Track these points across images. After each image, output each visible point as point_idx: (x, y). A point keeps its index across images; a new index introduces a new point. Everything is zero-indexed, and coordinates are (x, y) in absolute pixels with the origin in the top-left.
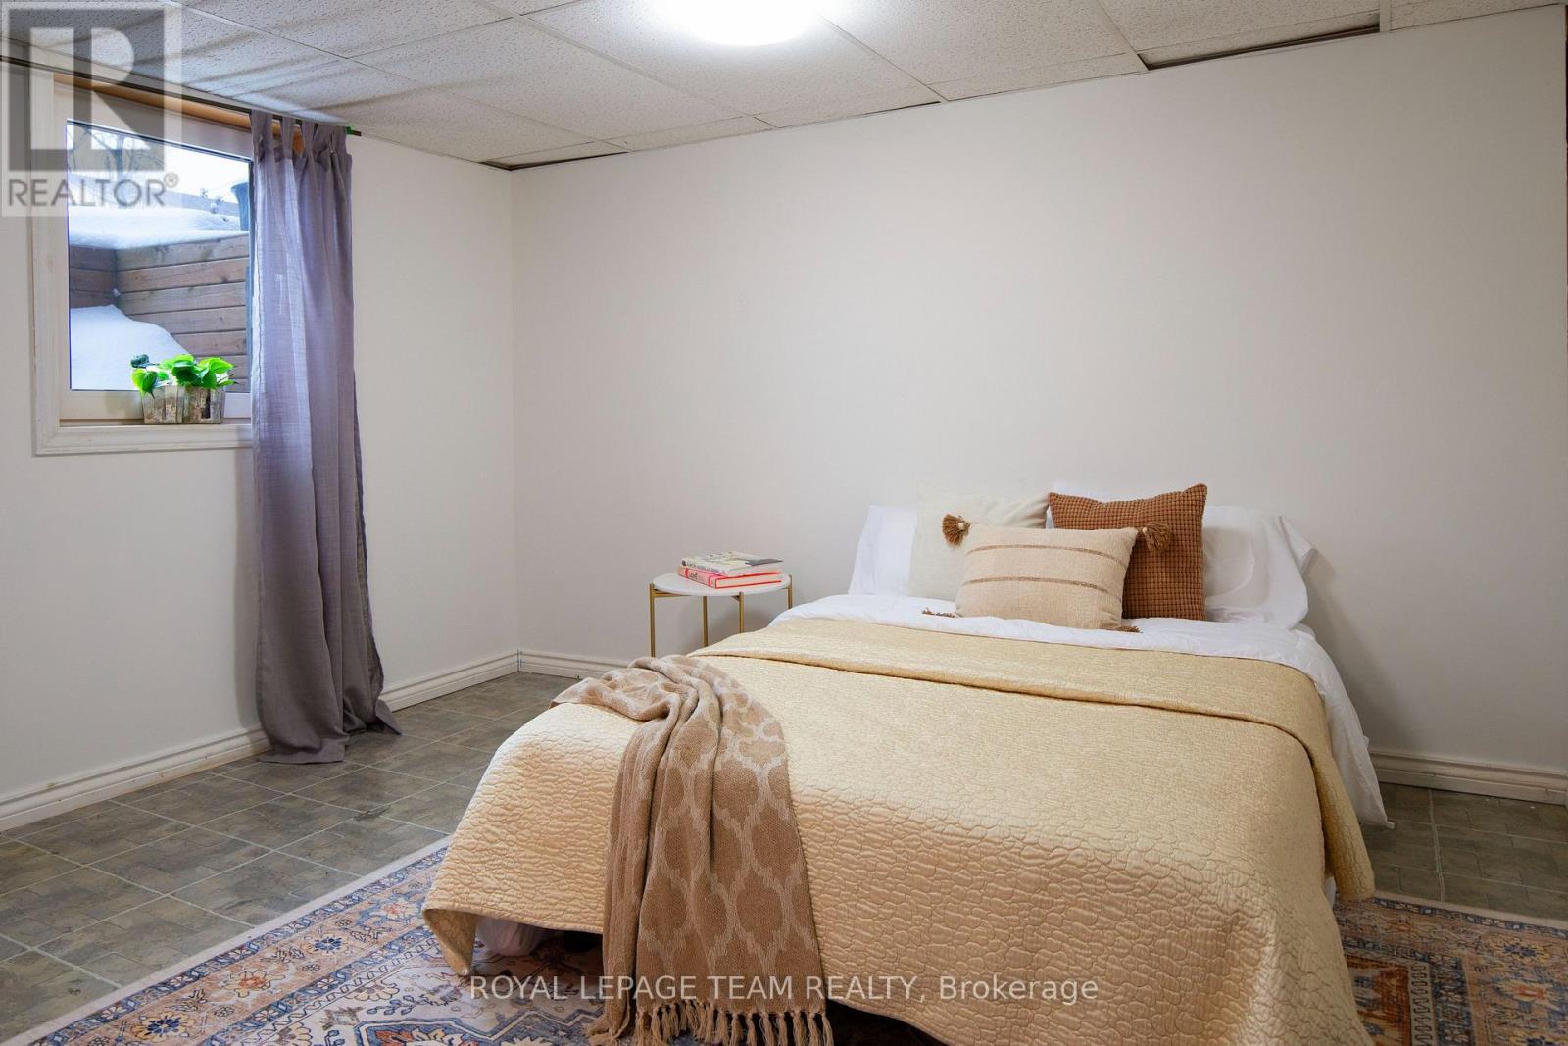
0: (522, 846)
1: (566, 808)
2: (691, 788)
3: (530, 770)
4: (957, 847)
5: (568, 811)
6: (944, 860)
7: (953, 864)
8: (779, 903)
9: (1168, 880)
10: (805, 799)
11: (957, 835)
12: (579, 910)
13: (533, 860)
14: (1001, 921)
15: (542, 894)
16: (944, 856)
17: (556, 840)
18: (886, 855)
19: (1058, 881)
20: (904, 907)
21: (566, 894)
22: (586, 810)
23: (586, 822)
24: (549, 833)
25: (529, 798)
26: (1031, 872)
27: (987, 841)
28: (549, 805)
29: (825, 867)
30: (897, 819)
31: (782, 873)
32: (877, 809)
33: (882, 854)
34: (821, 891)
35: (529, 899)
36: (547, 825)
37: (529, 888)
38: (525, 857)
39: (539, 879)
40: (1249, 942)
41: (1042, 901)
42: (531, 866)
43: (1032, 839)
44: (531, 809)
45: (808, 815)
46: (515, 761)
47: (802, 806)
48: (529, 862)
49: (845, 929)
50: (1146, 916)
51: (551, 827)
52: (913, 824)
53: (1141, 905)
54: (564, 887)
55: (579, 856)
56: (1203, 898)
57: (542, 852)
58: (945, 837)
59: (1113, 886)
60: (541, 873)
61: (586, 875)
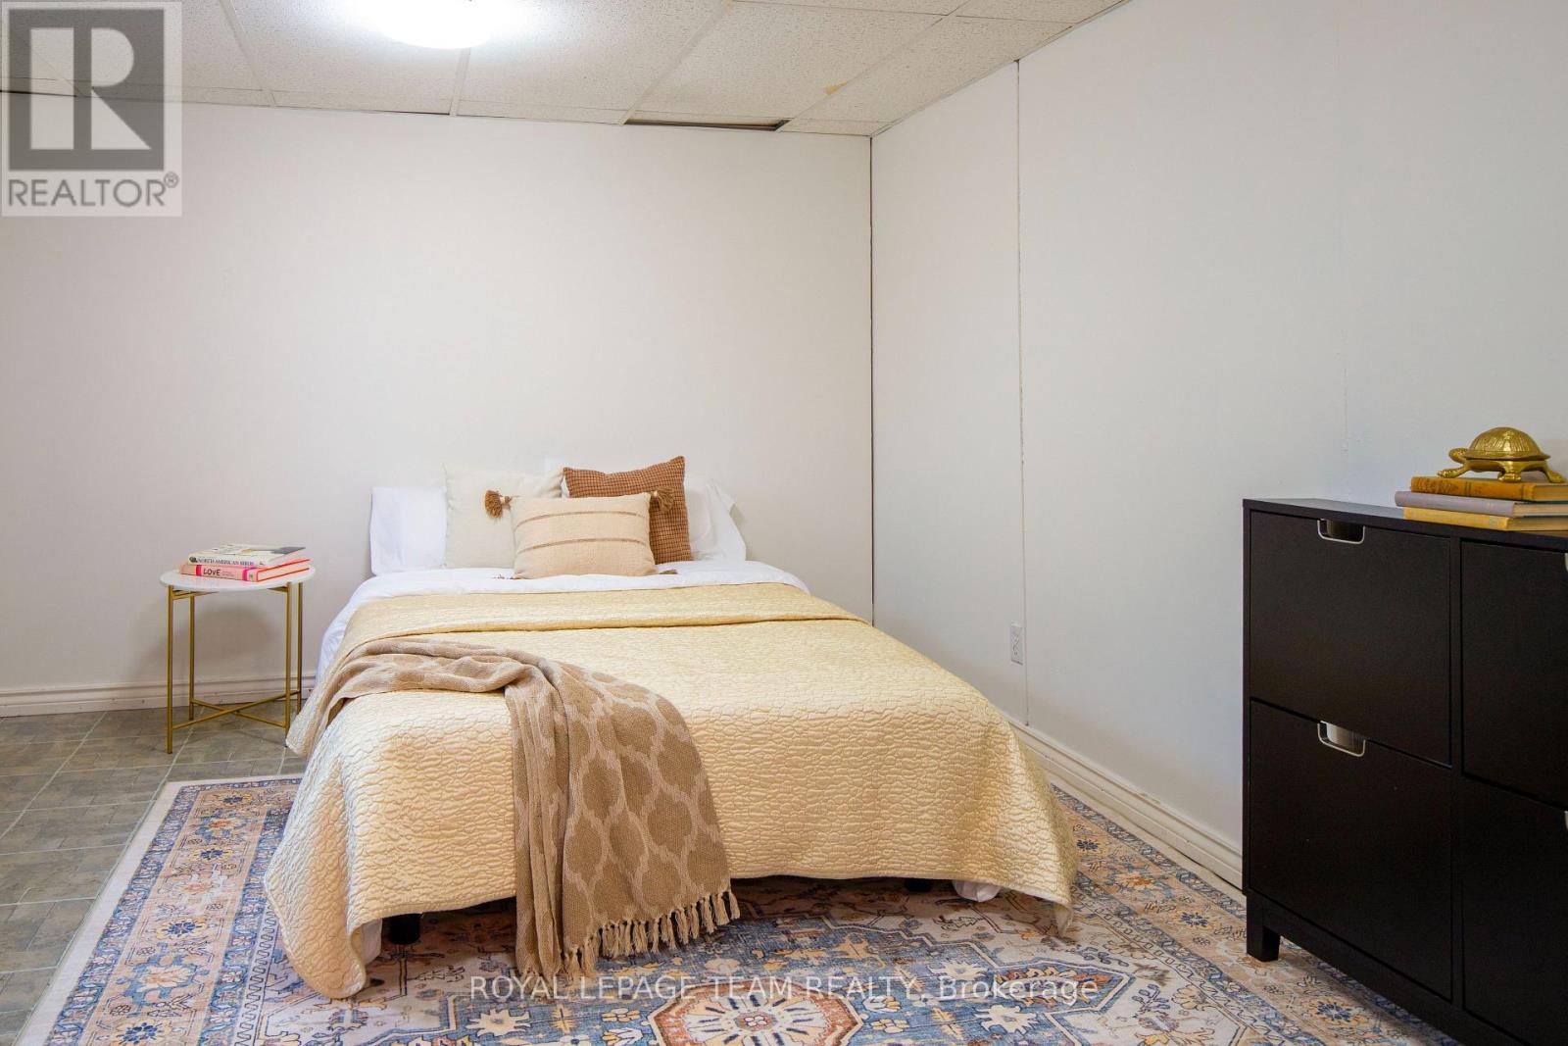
0: (419, 837)
1: (457, 787)
2: (596, 735)
3: (404, 761)
4: (821, 727)
5: (461, 790)
6: (812, 740)
7: (820, 741)
8: (688, 812)
9: (951, 714)
10: (695, 721)
11: (819, 719)
12: (486, 881)
13: (430, 848)
14: (857, 773)
15: (448, 877)
16: (812, 736)
17: (454, 820)
18: (769, 748)
19: (890, 733)
20: (786, 784)
21: (470, 870)
22: (481, 783)
23: (483, 795)
24: (444, 816)
25: (413, 789)
26: (873, 731)
27: (840, 717)
28: (436, 789)
29: (721, 771)
30: (771, 718)
31: (688, 787)
32: (755, 714)
33: (766, 748)
34: (719, 792)
35: (439, 885)
36: (440, 809)
37: (435, 876)
38: (423, 847)
39: (442, 865)
40: (999, 740)
41: (882, 750)
42: (431, 854)
43: (869, 709)
44: (417, 798)
45: (702, 732)
46: (387, 755)
47: (696, 727)
48: (428, 851)
49: (741, 816)
50: (943, 741)
51: (445, 810)
52: (785, 719)
53: (940, 735)
54: (467, 865)
55: (479, 830)
56: (971, 720)
57: (438, 837)
58: (811, 722)
59: (923, 727)
60: (442, 858)
61: (488, 846)
